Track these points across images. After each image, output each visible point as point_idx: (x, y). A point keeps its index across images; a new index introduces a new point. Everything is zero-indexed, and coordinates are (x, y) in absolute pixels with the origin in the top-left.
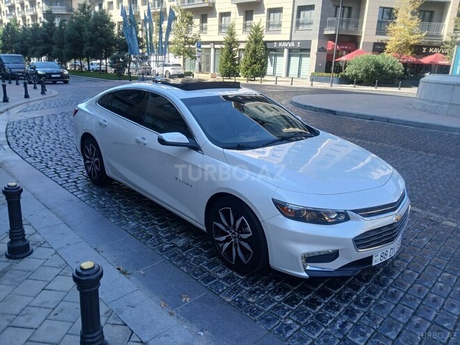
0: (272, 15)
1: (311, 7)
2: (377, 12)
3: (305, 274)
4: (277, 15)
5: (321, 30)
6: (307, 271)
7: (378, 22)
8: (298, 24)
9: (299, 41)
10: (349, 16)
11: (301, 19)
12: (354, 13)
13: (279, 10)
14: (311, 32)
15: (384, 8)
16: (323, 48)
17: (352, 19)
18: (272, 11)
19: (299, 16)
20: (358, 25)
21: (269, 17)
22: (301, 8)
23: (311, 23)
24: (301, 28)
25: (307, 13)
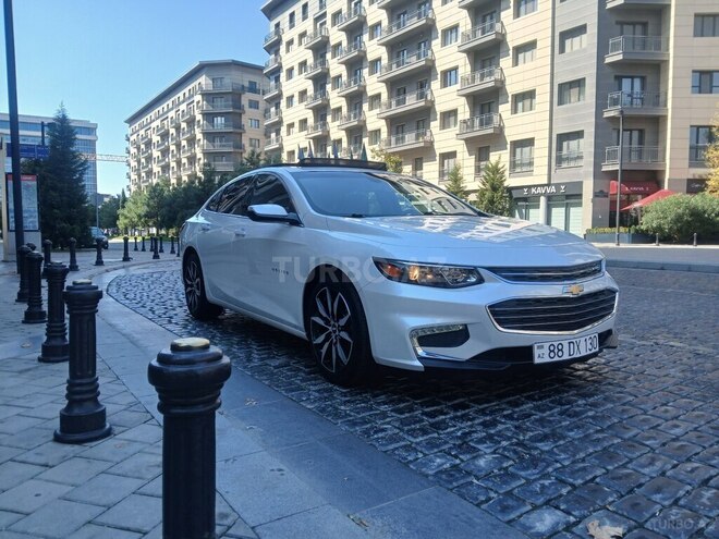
0: (518, 150)
1: (579, 135)
2: (687, 133)
3: (418, 363)
4: (526, 150)
5: (597, 166)
6: (420, 359)
7: (691, 148)
8: (560, 160)
9: (563, 184)
10: (641, 142)
11: (565, 152)
12: (648, 137)
13: (530, 142)
14: (582, 171)
15: (698, 127)
16: (601, 191)
17: (646, 147)
18: (518, 144)
19: (560, 148)
20: (657, 154)
21: (513, 154)
22: (563, 138)
23: (580, 158)
24: (564, 165)
25: (573, 144)
